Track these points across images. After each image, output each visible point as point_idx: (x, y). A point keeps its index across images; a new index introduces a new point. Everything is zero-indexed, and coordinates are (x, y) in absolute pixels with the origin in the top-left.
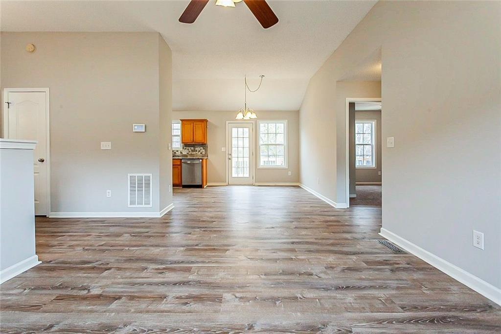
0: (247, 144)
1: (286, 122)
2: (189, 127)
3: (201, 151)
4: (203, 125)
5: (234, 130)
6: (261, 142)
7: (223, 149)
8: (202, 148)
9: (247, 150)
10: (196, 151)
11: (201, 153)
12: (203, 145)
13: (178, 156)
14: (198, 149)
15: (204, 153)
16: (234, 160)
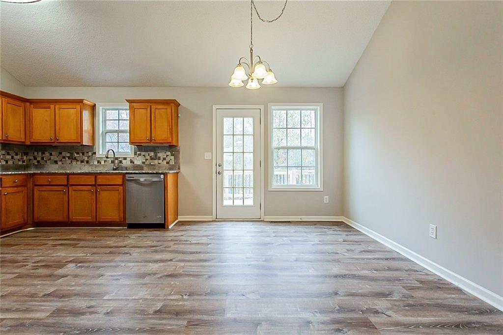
0: (249, 147)
1: (319, 107)
2: (143, 113)
3: (168, 159)
4: (169, 110)
5: (227, 122)
6: (275, 144)
7: (207, 156)
8: (169, 153)
9: (249, 157)
10: (159, 159)
11: (168, 163)
12: (172, 148)
13: (126, 169)
14: (161, 155)
15: (172, 163)
16: (227, 175)
